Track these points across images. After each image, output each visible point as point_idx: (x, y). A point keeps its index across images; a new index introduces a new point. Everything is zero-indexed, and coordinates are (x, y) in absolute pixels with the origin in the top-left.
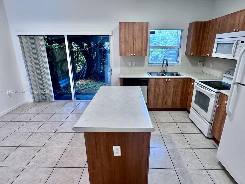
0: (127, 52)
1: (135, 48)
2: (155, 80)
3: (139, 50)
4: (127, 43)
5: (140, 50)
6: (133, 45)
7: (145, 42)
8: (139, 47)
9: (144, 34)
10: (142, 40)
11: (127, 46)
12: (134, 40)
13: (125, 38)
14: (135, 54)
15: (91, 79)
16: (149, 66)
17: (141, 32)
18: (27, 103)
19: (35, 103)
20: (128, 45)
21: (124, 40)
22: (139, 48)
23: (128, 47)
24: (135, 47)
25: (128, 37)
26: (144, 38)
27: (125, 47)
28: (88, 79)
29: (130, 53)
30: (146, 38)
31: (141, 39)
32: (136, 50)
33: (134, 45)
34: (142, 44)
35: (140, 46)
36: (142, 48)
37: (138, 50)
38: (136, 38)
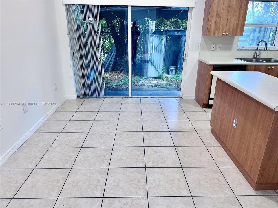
0: (217, 30)
1: (228, 25)
2: (255, 67)
3: (233, 28)
4: (219, 18)
5: (235, 27)
6: (226, 20)
7: (243, 17)
8: (234, 23)
9: (243, 5)
10: (240, 14)
11: (218, 21)
12: (229, 14)
13: (217, 11)
14: (227, 33)
15: (121, 71)
16: (238, 50)
17: (239, 3)
18: (68, 99)
19: (79, 100)
20: (220, 20)
21: (215, 14)
22: (234, 25)
23: (220, 23)
24: (228, 23)
25: (222, 9)
26: (242, 11)
27: (216, 23)
28: (118, 72)
29: (220, 31)
30: (244, 12)
31: (238, 12)
32: (230, 27)
33: (228, 21)
34: (238, 20)
35: (236, 21)
36: (238, 25)
37: (231, 28)
38: (232, 11)
